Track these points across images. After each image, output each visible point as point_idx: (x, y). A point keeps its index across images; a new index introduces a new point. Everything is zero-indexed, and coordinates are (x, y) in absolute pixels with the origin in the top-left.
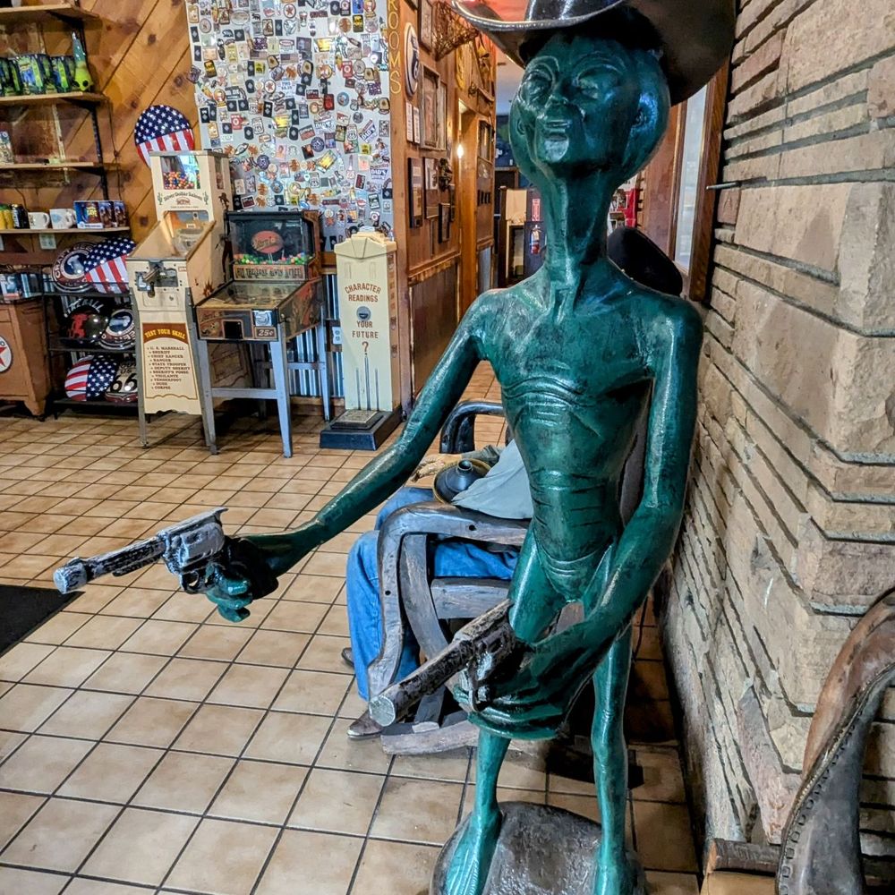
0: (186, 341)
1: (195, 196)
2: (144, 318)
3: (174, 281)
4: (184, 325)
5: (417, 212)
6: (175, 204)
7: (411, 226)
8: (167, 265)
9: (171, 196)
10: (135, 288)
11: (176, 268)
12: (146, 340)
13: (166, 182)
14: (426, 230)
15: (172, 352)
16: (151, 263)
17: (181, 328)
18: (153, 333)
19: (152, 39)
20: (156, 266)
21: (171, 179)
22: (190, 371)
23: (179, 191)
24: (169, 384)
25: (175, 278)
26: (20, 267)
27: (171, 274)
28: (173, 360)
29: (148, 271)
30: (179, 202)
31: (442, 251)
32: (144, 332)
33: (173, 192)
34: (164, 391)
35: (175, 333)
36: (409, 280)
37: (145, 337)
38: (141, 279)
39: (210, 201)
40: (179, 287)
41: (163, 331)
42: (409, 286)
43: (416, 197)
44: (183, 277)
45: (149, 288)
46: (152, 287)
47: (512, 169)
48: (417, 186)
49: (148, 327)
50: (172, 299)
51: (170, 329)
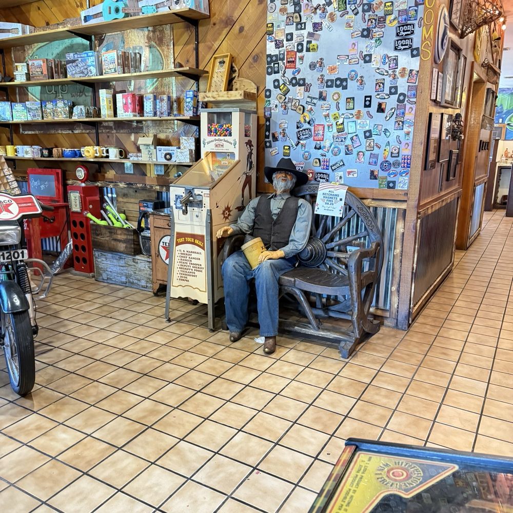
0: (203, 248)
1: (228, 142)
2: (178, 229)
3: (200, 204)
4: (203, 236)
5: (432, 157)
6: (214, 147)
7: (425, 169)
8: (197, 192)
9: (212, 141)
10: (174, 207)
11: (202, 194)
12: (177, 244)
13: (210, 131)
14: (437, 172)
15: (194, 255)
16: (186, 190)
17: (201, 238)
18: (182, 240)
19: (241, 29)
20: (190, 192)
21: (213, 129)
22: (204, 271)
23: (217, 138)
24: (189, 278)
25: (201, 201)
26: (141, 185)
27: (199, 198)
28: (194, 261)
29: (184, 195)
30: (216, 146)
31: (447, 187)
32: (177, 239)
33: (213, 138)
34: (184, 283)
35: (197, 242)
36: (418, 213)
37: (177, 242)
38: (179, 200)
39: (237, 146)
40: (203, 208)
41: (189, 239)
42: (418, 218)
43: (433, 145)
44: (206, 201)
45: (184, 208)
46: (186, 207)
47: (501, 125)
48: (434, 135)
49: (180, 235)
50: (197, 216)
51: (194, 239)
